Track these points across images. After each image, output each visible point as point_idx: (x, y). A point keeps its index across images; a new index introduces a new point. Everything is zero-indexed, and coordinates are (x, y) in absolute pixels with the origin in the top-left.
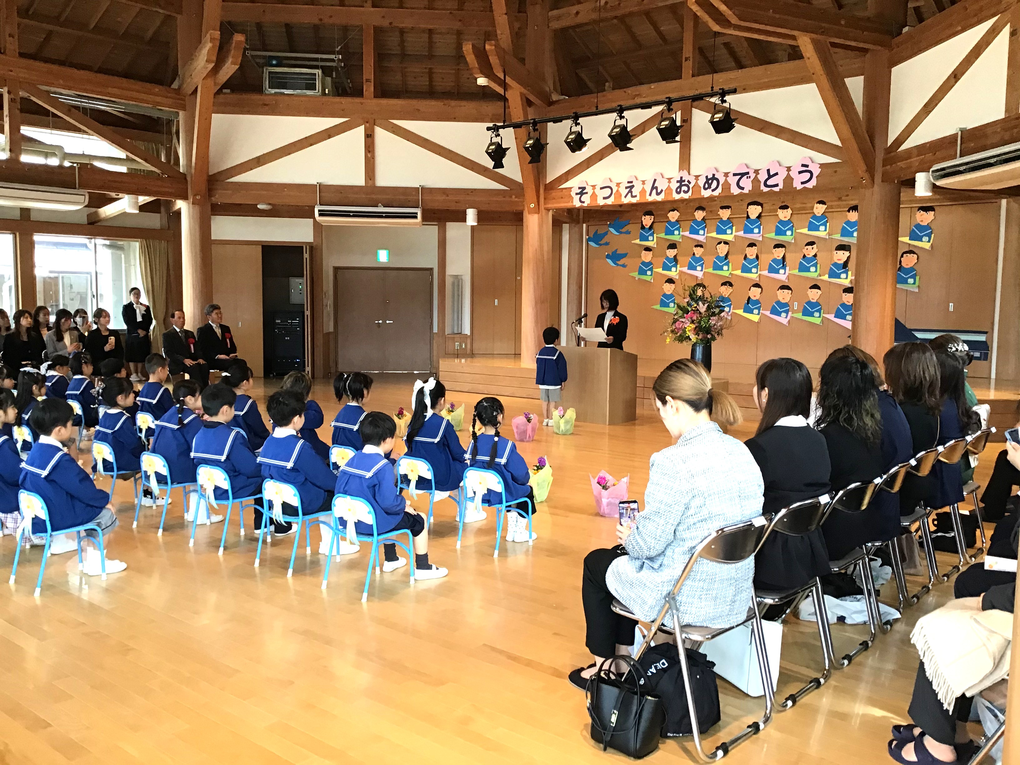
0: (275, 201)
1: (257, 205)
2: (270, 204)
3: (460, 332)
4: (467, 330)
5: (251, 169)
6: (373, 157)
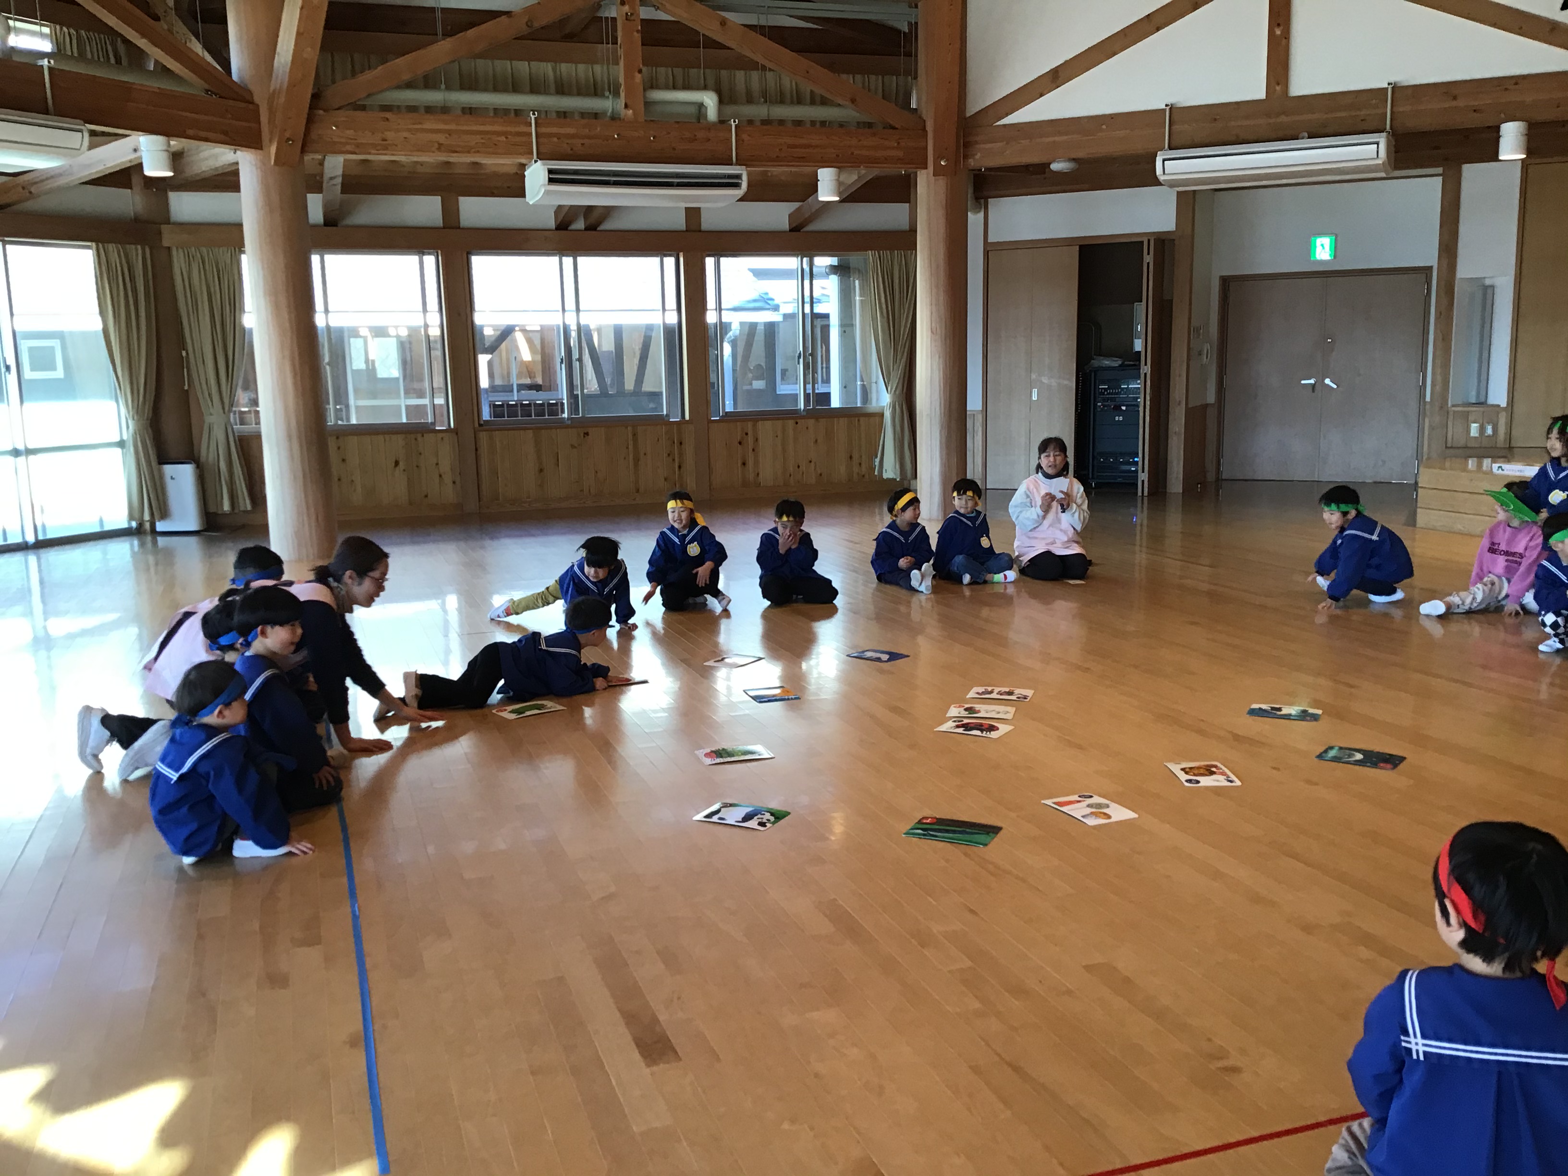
0: (1081, 154)
1: (1050, 164)
2: (1074, 160)
3: (1483, 400)
4: (1498, 395)
5: (1041, 95)
6: (1287, 35)
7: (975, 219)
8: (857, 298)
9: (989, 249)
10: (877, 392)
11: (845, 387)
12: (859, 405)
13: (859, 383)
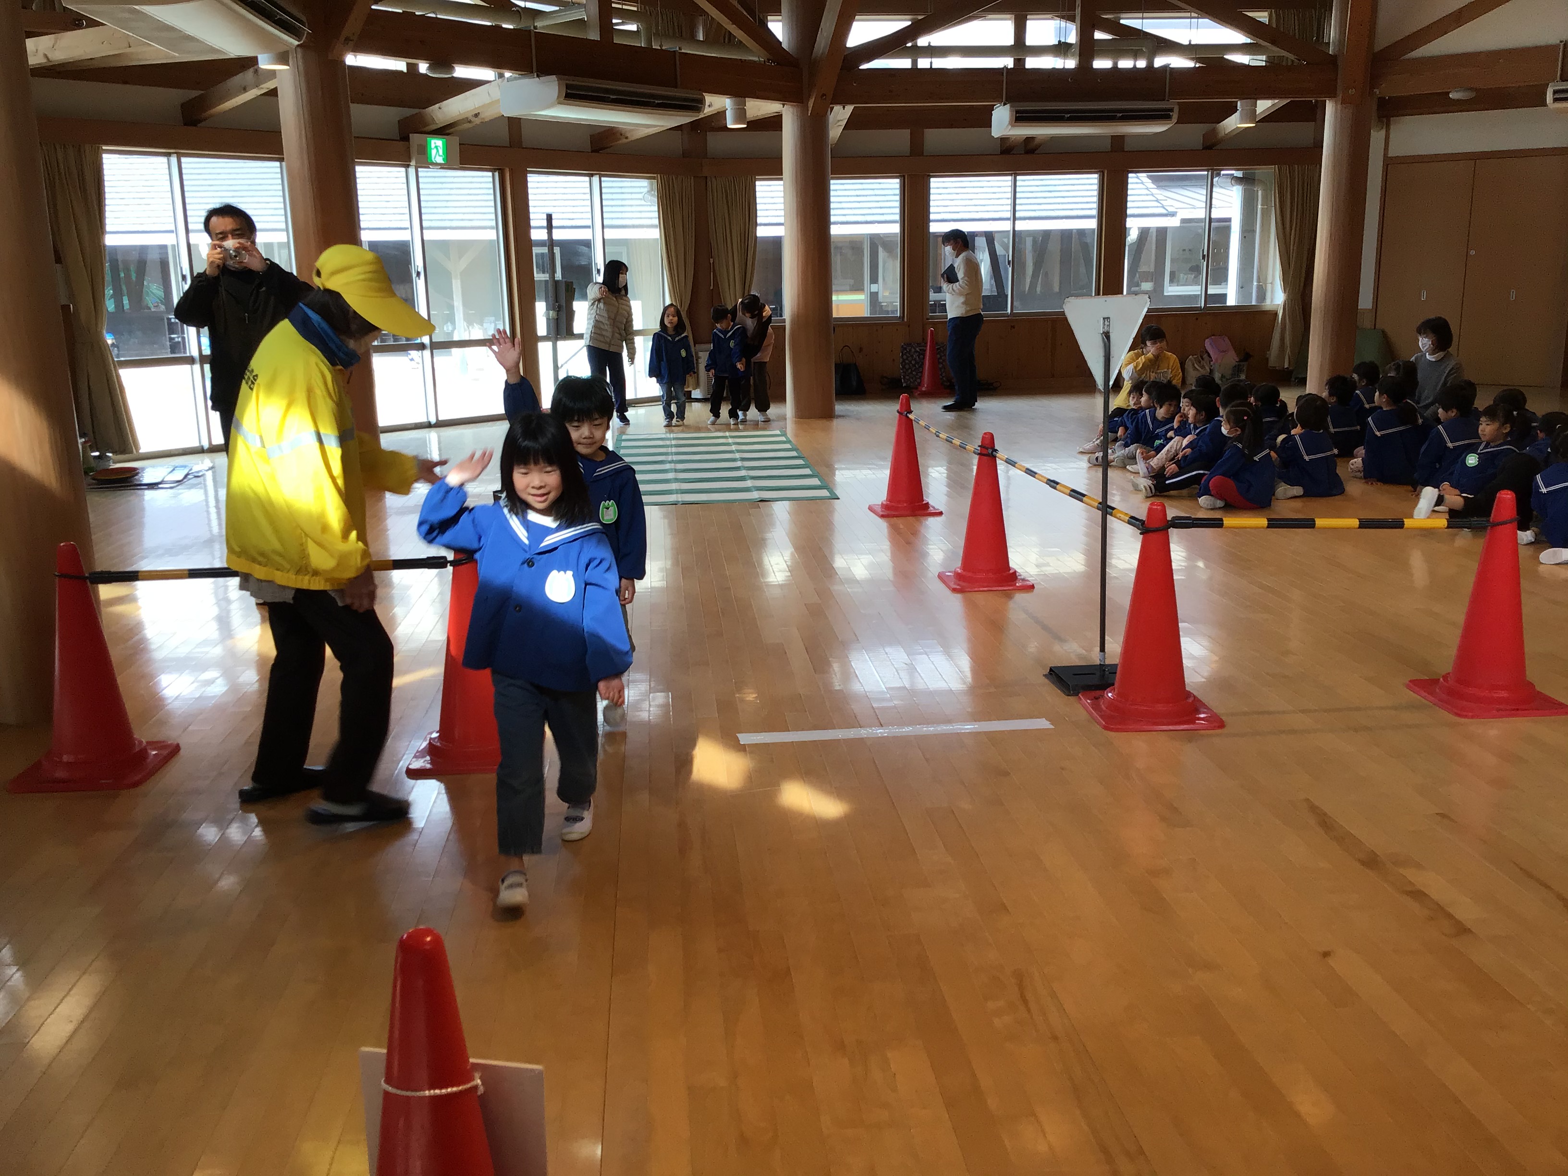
0: (1480, 85)
1: (1449, 94)
2: (1471, 89)
5: (1446, 33)
7: (1377, 137)
8: (1259, 207)
9: (1389, 163)
10: (1272, 292)
11: (1243, 286)
12: (1254, 303)
13: (1255, 283)
